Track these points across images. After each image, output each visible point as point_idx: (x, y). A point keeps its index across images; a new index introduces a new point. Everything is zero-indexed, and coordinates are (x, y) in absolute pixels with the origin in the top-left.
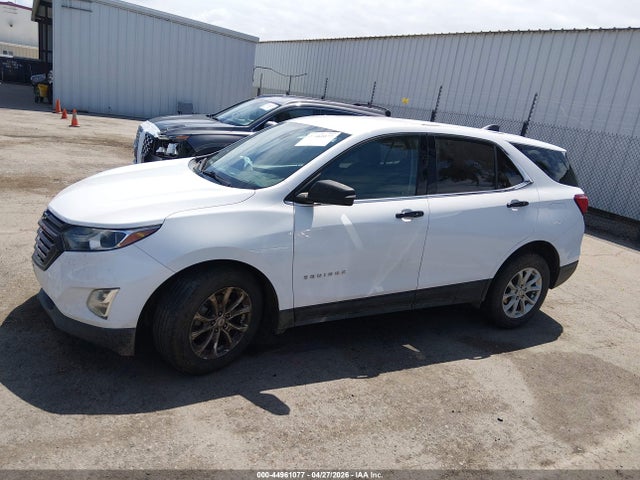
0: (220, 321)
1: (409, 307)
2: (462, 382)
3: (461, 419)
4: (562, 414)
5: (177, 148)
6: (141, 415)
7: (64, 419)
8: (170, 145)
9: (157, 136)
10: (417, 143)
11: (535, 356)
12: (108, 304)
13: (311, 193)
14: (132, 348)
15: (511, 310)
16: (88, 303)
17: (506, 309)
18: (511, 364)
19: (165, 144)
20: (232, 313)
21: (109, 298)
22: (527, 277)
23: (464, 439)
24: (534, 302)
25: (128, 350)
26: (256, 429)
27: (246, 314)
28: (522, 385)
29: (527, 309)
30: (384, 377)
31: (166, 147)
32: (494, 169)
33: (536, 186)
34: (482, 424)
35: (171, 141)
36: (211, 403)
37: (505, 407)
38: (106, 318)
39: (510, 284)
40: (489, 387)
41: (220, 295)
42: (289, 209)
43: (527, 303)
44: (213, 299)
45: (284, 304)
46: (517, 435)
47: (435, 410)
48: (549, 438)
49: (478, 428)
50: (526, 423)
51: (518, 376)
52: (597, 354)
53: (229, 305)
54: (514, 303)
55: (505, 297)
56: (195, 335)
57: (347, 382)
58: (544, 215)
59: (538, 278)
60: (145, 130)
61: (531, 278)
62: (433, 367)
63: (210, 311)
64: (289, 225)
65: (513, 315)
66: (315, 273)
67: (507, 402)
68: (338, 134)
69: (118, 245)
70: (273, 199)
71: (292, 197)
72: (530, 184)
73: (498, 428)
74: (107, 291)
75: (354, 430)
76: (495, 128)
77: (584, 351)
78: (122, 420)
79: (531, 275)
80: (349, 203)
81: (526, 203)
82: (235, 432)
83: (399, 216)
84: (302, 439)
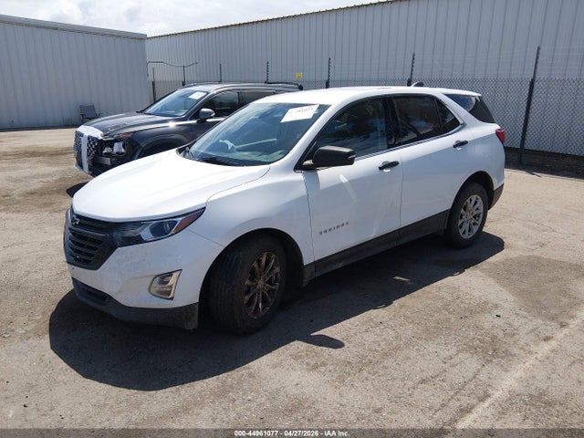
0: (261, 283)
1: (395, 244)
2: (455, 295)
3: (470, 321)
4: (539, 302)
5: (124, 146)
6: (225, 375)
7: (160, 393)
8: (116, 144)
9: (100, 138)
10: (381, 105)
11: (494, 264)
12: (171, 287)
13: (315, 159)
14: (196, 322)
15: (464, 233)
16: (149, 289)
17: (461, 232)
18: (481, 274)
19: (111, 144)
20: (268, 275)
21: (172, 280)
22: (473, 202)
23: (481, 335)
24: (479, 223)
25: (192, 325)
26: (324, 364)
27: (276, 274)
28: (498, 287)
29: (475, 229)
30: (396, 303)
31: (112, 147)
32: (439, 120)
33: (469, 127)
34: (487, 321)
35: (117, 140)
36: (275, 353)
37: (496, 306)
38: (172, 299)
39: (462, 210)
40: (476, 294)
41: (259, 261)
42: (299, 176)
43: (474, 224)
44: (255, 265)
45: (308, 259)
46: (516, 324)
47: (448, 320)
48: (540, 321)
49: (487, 325)
50: (518, 314)
51: (490, 281)
52: (536, 253)
53: (265, 268)
54: (466, 226)
55: (460, 223)
56: (247, 298)
57: (373, 313)
58: (479, 150)
59: (480, 201)
60: (86, 134)
61: (476, 203)
62: (427, 289)
63: (253, 275)
64: (302, 191)
65: (467, 236)
66: (327, 228)
67: (494, 302)
68: (317, 107)
69: (172, 232)
70: (284, 170)
71: (299, 167)
72: (464, 125)
73: (500, 322)
74: (170, 274)
75: (398, 348)
76: (420, 85)
77: (526, 254)
78: (212, 382)
79: (475, 200)
80: (351, 162)
81: (466, 142)
82: (309, 370)
83: (381, 168)
84: (364, 364)
